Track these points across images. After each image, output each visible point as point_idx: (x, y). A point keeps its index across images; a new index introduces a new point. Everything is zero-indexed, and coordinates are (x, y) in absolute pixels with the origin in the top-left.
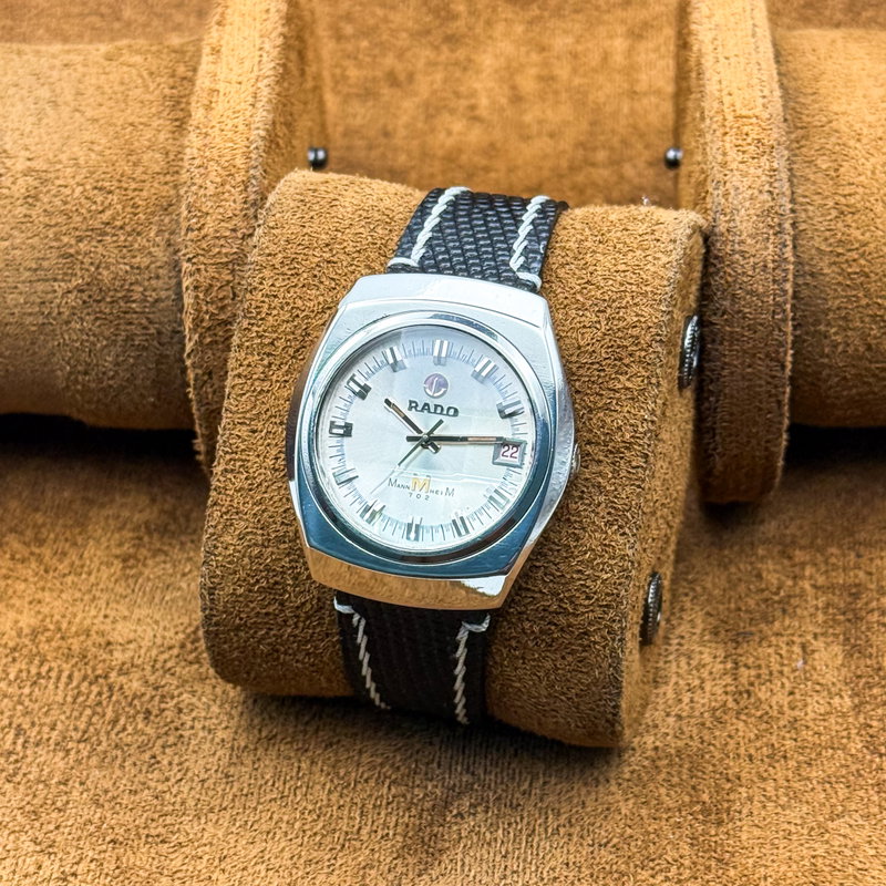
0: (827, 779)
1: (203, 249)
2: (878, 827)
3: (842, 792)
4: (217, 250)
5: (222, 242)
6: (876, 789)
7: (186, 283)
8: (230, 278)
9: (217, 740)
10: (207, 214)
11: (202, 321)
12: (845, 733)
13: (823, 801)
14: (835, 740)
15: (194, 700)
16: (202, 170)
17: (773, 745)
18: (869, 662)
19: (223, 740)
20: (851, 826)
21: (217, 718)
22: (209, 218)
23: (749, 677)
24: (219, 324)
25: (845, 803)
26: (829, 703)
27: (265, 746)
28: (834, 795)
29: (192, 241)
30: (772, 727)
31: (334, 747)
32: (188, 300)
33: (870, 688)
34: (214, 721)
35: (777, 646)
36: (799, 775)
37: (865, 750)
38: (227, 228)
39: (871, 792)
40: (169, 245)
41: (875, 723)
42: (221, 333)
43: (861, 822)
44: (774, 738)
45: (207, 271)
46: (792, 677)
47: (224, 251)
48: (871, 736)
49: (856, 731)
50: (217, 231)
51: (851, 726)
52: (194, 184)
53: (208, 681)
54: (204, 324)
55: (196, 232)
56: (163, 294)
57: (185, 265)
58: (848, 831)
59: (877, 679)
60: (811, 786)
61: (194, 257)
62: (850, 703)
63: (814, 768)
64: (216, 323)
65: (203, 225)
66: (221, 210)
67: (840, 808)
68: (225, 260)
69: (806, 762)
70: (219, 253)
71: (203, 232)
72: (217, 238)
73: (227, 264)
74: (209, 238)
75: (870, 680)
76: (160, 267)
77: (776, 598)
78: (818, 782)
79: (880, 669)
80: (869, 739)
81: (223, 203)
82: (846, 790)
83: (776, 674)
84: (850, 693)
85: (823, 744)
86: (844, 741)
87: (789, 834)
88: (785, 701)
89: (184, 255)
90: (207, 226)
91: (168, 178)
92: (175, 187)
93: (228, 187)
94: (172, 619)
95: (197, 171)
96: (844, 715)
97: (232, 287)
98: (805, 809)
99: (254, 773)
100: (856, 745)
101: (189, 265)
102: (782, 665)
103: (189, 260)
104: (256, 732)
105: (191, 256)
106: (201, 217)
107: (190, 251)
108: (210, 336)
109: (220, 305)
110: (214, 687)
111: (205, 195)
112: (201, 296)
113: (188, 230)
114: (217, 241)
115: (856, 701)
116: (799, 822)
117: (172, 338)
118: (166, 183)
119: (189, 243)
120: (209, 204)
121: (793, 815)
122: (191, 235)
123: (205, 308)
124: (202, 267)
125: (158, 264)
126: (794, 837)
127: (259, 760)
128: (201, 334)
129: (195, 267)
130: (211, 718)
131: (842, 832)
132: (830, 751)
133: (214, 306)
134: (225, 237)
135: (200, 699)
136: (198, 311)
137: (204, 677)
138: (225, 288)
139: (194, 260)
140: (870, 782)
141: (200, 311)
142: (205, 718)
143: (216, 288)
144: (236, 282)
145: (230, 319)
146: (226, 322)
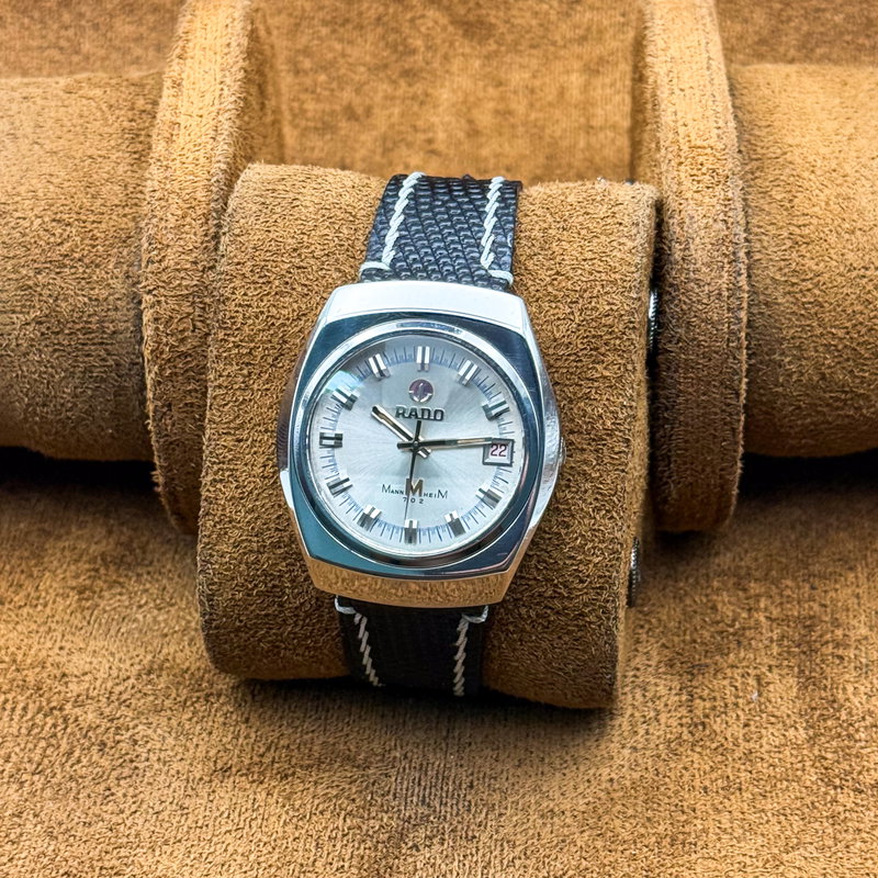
0: (782, 811)
1: (164, 282)
2: (833, 859)
3: (797, 824)
4: (178, 282)
5: (182, 274)
6: (831, 821)
7: (147, 316)
8: (190, 310)
9: (172, 772)
10: (168, 246)
11: (162, 353)
12: (800, 765)
13: (778, 833)
14: (790, 772)
15: (150, 732)
16: (163, 203)
17: (728, 777)
18: (824, 695)
19: (178, 772)
20: (806, 858)
21: (172, 750)
22: (169, 250)
23: (704, 709)
24: (179, 356)
25: (801, 836)
26: (784, 735)
27: (221, 778)
28: (789, 828)
29: (153, 273)
30: (727, 759)
31: (290, 779)
32: (148, 332)
33: (825, 720)
34: (169, 752)
35: (732, 678)
36: (754, 807)
37: (820, 782)
38: (187, 260)
39: (826, 824)
40: (128, 277)
41: (829, 756)
42: (180, 365)
43: (815, 854)
44: (729, 770)
45: (167, 304)
46: (747, 709)
47: (184, 283)
48: (826, 769)
49: (811, 763)
50: (177, 263)
51: (806, 758)
52: (155, 216)
53: (163, 713)
54: (164, 356)
55: (156, 265)
56: (122, 326)
57: (147, 298)
58: (803, 863)
59: (832, 710)
60: (766, 818)
61: (155, 289)
62: (804, 736)
63: (769, 800)
64: (175, 355)
65: (164, 257)
66: (182, 243)
67: (795, 841)
68: (185, 292)
69: (761, 794)
70: (179, 285)
71: (163, 265)
72: (177, 270)
73: (187, 296)
74: (170, 270)
75: (825, 712)
76: (118, 299)
77: (731, 630)
78: (773, 814)
79: (834, 701)
80: (824, 771)
81: (184, 236)
82: (801, 822)
83: (730, 706)
84: (804, 725)
85: (778, 776)
86: (799, 773)
87: (744, 867)
88: (740, 733)
89: (144, 287)
90: (167, 258)
91: (127, 210)
92: (134, 219)
93: (188, 219)
94: (128, 651)
95: (157, 203)
96: (799, 747)
97: (192, 320)
98: (760, 842)
99: (209, 805)
100: (811, 777)
101: (150, 296)
102: (737, 697)
103: (150, 292)
104: (212, 764)
105: (151, 288)
106: (161, 249)
107: (151, 282)
108: (169, 368)
109: (180, 337)
110: (170, 719)
111: (166, 228)
112: (161, 327)
113: (148, 262)
114: (177, 274)
115: (811, 732)
116: (754, 854)
117: (130, 370)
118: (125, 216)
119: (150, 275)
120: (170, 236)
121: (748, 847)
122: (151, 267)
123: (165, 340)
124: (163, 299)
125: (117, 296)
126: (749, 870)
127: (214, 792)
128: (161, 366)
129: (155, 299)
130: (166, 750)
131: (797, 864)
132: (785, 783)
133: (174, 338)
134: (186, 269)
135: (155, 731)
137: (159, 708)
138: (185, 320)
139: (154, 292)
140: (825, 814)
141: (159, 343)
142: (161, 750)
143: (176, 321)
144: (196, 314)
145: (190, 352)
146: (186, 355)
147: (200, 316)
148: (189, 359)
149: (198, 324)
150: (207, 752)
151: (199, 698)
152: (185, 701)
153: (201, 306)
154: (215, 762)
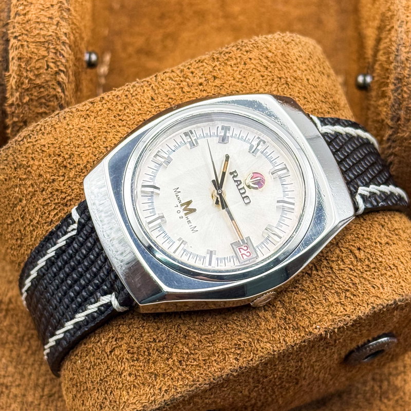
1: (27, 30)
4: (37, 32)
5: (41, 26)
7: (13, 54)
8: (45, 53)
10: (31, 3)
11: (22, 83)
21: (13, 376)
24: (35, 87)
29: (19, 23)
32: (13, 67)
38: (45, 16)
42: (36, 94)
45: (28, 47)
47: (42, 33)
50: (38, 18)
53: (7, 346)
54: (24, 86)
55: (22, 17)
57: (12, 41)
61: (20, 35)
64: (32, 86)
65: (28, 11)
68: (43, 40)
70: (38, 34)
72: (38, 22)
74: (32, 22)
89: (12, 33)
90: (30, 13)
97: (47, 61)
101: (15, 41)
103: (16, 37)
104: (40, 390)
105: (17, 34)
107: (17, 30)
110: (11, 351)
112: (23, 65)
113: (16, 14)
114: (38, 25)
119: (17, 25)
122: (18, 19)
123: (25, 74)
124: (25, 43)
128: (21, 93)
129: (20, 43)
130: (8, 376)
133: (32, 74)
134: (44, 23)
136: (20, 76)
137: (4, 342)
138: (42, 61)
139: (19, 38)
141: (21, 77)
142: (4, 376)
144: (50, 57)
146: (40, 86)
147: (53, 58)
148: (42, 90)
150: (38, 379)
151: (32, 335)
152: (23, 336)
153: (54, 51)
154: (43, 390)
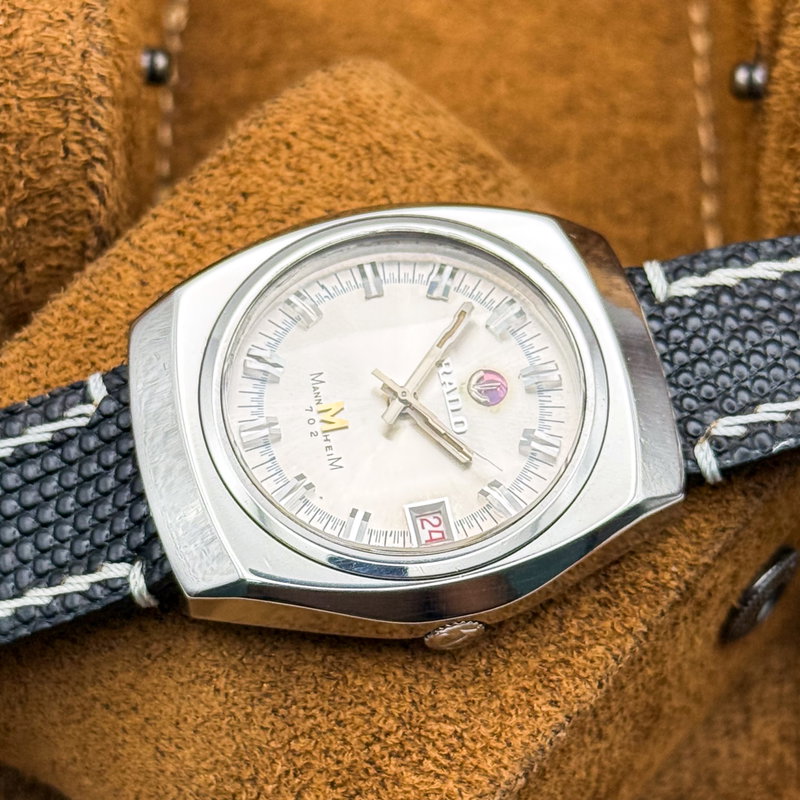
22: (25, 19)
71: (16, 43)
73: (54, 100)
106: (11, 16)
108: (25, 212)
109: (42, 165)
143: (36, 139)
145: (59, 189)
149: (75, 147)
